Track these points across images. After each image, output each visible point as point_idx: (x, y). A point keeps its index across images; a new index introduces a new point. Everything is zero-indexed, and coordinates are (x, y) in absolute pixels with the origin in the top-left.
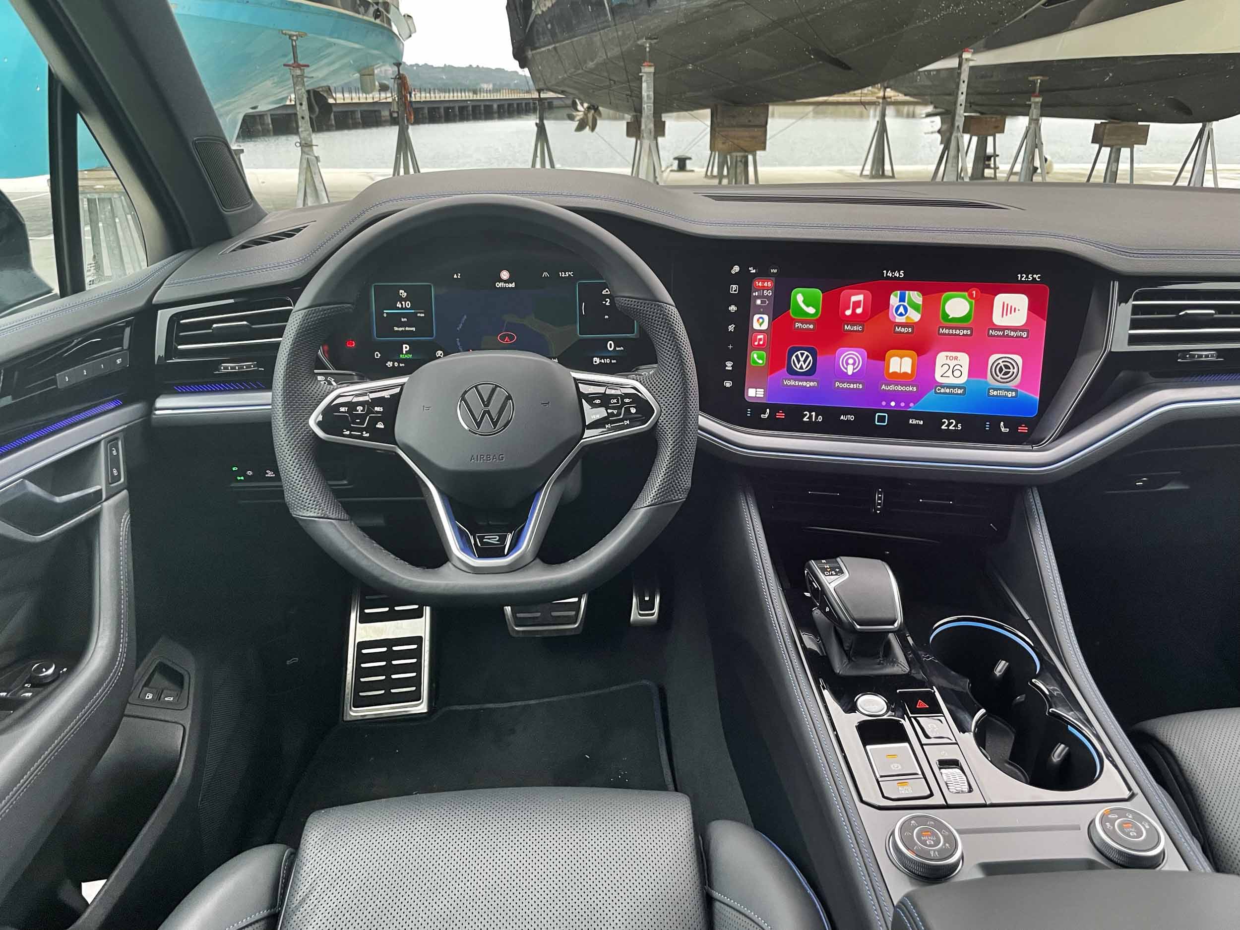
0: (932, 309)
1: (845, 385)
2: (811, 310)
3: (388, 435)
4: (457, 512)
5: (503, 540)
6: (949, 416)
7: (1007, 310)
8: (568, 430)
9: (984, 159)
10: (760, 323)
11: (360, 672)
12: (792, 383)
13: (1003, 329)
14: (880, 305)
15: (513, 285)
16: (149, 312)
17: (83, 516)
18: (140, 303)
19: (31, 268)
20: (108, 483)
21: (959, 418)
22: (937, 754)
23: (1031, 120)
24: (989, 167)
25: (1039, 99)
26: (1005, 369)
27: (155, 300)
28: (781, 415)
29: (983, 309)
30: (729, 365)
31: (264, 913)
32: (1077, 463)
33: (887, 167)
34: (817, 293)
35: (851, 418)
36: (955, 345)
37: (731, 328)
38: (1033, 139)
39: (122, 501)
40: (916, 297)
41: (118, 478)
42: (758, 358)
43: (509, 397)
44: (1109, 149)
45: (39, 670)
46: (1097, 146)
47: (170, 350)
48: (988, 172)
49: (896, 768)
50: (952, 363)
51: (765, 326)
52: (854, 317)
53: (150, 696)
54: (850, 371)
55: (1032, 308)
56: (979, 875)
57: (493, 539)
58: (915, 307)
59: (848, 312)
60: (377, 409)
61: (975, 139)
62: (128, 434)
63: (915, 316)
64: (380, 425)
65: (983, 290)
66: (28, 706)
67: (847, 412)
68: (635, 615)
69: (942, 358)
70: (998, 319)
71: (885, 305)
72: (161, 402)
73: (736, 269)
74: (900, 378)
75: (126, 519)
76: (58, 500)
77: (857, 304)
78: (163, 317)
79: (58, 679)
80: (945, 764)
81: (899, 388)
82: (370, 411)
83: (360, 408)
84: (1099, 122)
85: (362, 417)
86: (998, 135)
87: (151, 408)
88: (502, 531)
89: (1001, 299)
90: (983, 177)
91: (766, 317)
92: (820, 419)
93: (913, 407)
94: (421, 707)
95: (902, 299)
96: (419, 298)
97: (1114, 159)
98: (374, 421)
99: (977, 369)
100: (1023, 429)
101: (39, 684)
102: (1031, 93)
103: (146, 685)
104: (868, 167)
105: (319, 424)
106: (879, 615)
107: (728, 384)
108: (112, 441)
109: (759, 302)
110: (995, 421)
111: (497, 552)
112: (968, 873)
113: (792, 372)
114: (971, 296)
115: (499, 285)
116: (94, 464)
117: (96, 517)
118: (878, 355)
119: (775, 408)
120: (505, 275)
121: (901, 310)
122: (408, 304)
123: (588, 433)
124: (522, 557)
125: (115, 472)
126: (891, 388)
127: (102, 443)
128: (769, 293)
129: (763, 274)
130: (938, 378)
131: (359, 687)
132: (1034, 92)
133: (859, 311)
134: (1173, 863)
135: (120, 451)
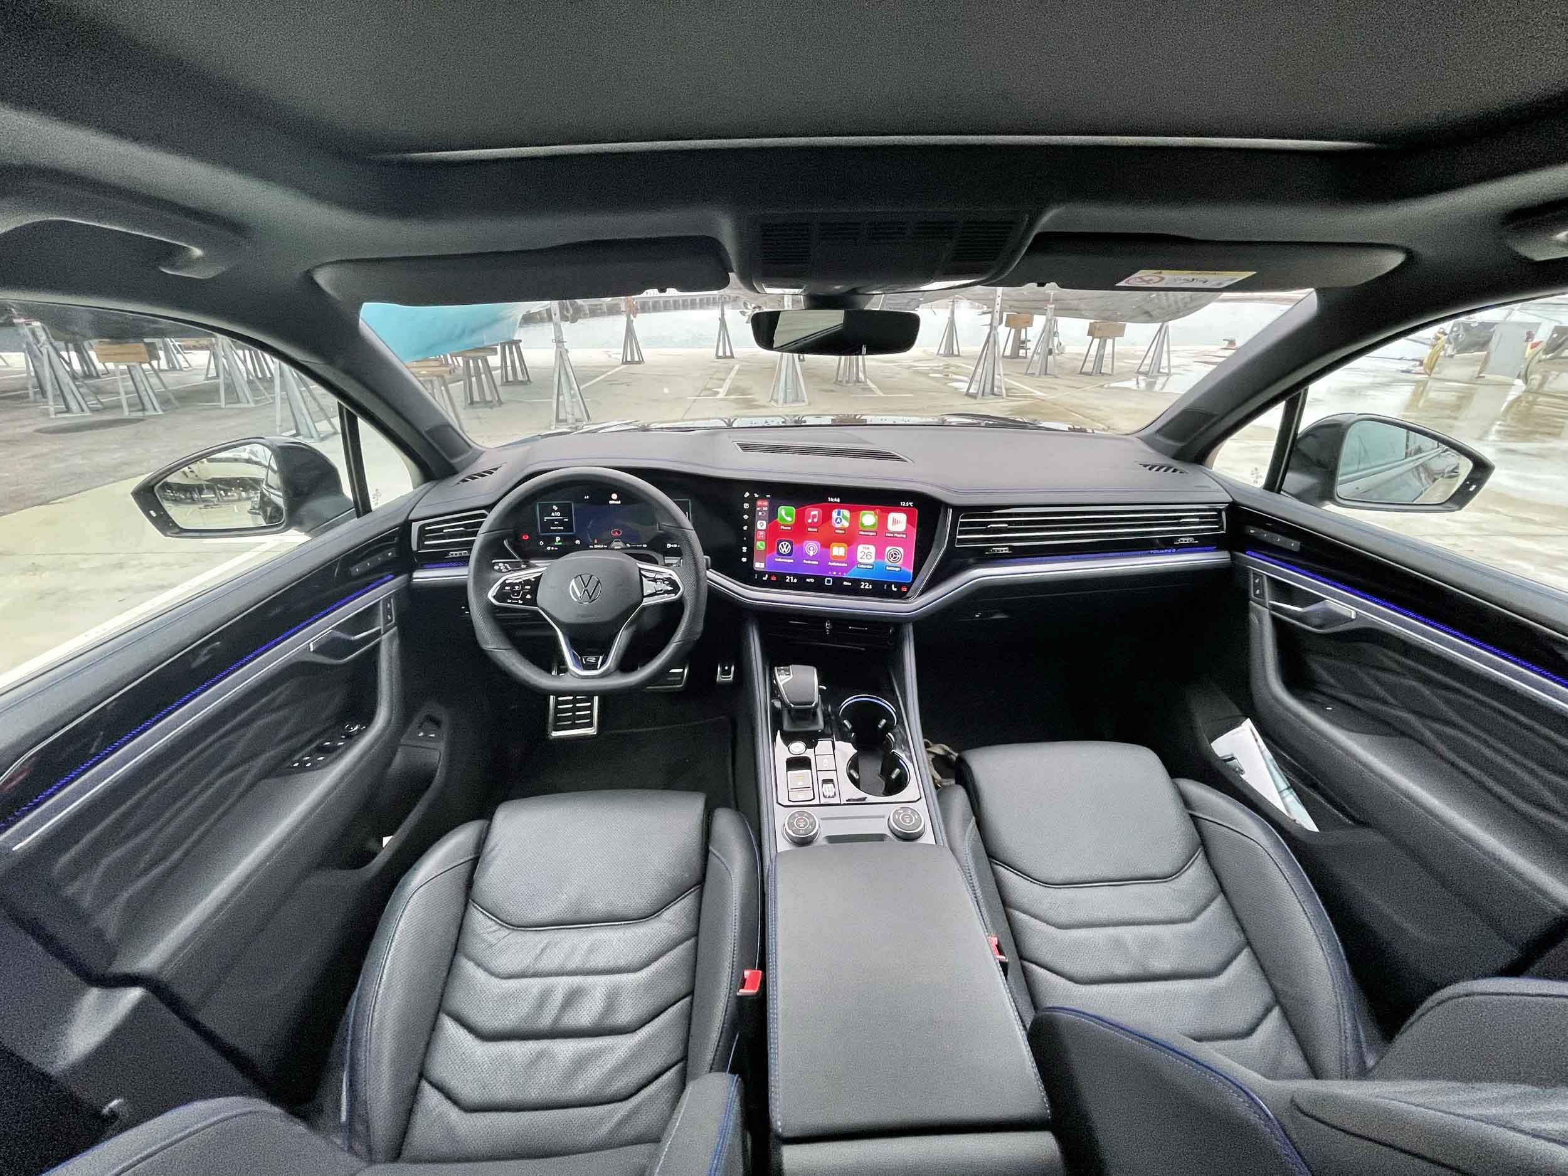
0: (854, 520)
1: (809, 562)
2: (789, 519)
3: (533, 602)
4: (574, 644)
5: (597, 660)
6: (865, 581)
7: (895, 522)
8: (635, 597)
9: (1020, 344)
10: (761, 525)
11: (557, 711)
12: (780, 560)
13: (893, 533)
14: (826, 518)
15: (619, 502)
16: (407, 525)
17: (371, 644)
18: (400, 520)
19: (343, 494)
20: (385, 624)
21: (870, 582)
22: (823, 776)
23: (1047, 320)
24: (1023, 348)
25: (1053, 306)
26: (894, 555)
27: (410, 518)
28: (774, 578)
29: (882, 522)
30: (745, 549)
31: (472, 857)
32: (932, 608)
33: (955, 348)
34: (792, 510)
35: (812, 580)
36: (867, 541)
37: (745, 528)
38: (1050, 332)
39: (394, 635)
40: (846, 513)
41: (391, 620)
42: (760, 545)
43: (599, 582)
44: (1098, 340)
45: (349, 728)
46: (1091, 338)
47: (420, 544)
48: (1022, 352)
49: (800, 784)
50: (866, 551)
51: (764, 527)
52: (812, 525)
53: (421, 734)
54: (811, 554)
55: (909, 521)
56: (825, 843)
57: (592, 659)
58: (845, 518)
59: (810, 521)
60: (527, 587)
61: (1013, 331)
62: (397, 595)
63: (846, 524)
64: (528, 596)
65: (883, 511)
66: (340, 751)
67: (810, 577)
68: (719, 678)
69: (861, 548)
70: (891, 527)
71: (830, 517)
72: (415, 575)
73: (747, 495)
74: (838, 559)
75: (396, 642)
76: (352, 638)
77: (814, 516)
78: (415, 526)
79: (361, 733)
80: (825, 781)
81: (838, 564)
82: (522, 589)
83: (517, 587)
84: (1092, 321)
85: (518, 592)
86: (1028, 328)
87: (411, 577)
88: (596, 654)
89: (892, 516)
90: (1018, 356)
91: (765, 522)
92: (795, 581)
93: (845, 576)
94: (591, 731)
95: (839, 514)
96: (565, 510)
97: (1102, 346)
98: (525, 594)
99: (880, 554)
100: (904, 589)
101: (349, 736)
102: (1047, 301)
103: (420, 727)
104: (943, 348)
105: (494, 597)
106: (804, 700)
107: (744, 560)
108: (387, 600)
109: (760, 513)
110: (889, 584)
111: (593, 667)
112: (821, 841)
113: (779, 554)
114: (876, 514)
115: (611, 502)
116: (377, 614)
117: (378, 645)
118: (826, 545)
119: (771, 574)
120: (614, 496)
121: (839, 520)
122: (558, 514)
123: (645, 600)
124: (608, 669)
125: (389, 618)
126: (834, 564)
127: (381, 603)
128: (766, 509)
129: (763, 498)
130: (859, 560)
131: (557, 719)
132: (1048, 300)
133: (816, 520)
134: (928, 838)
135: (392, 605)
